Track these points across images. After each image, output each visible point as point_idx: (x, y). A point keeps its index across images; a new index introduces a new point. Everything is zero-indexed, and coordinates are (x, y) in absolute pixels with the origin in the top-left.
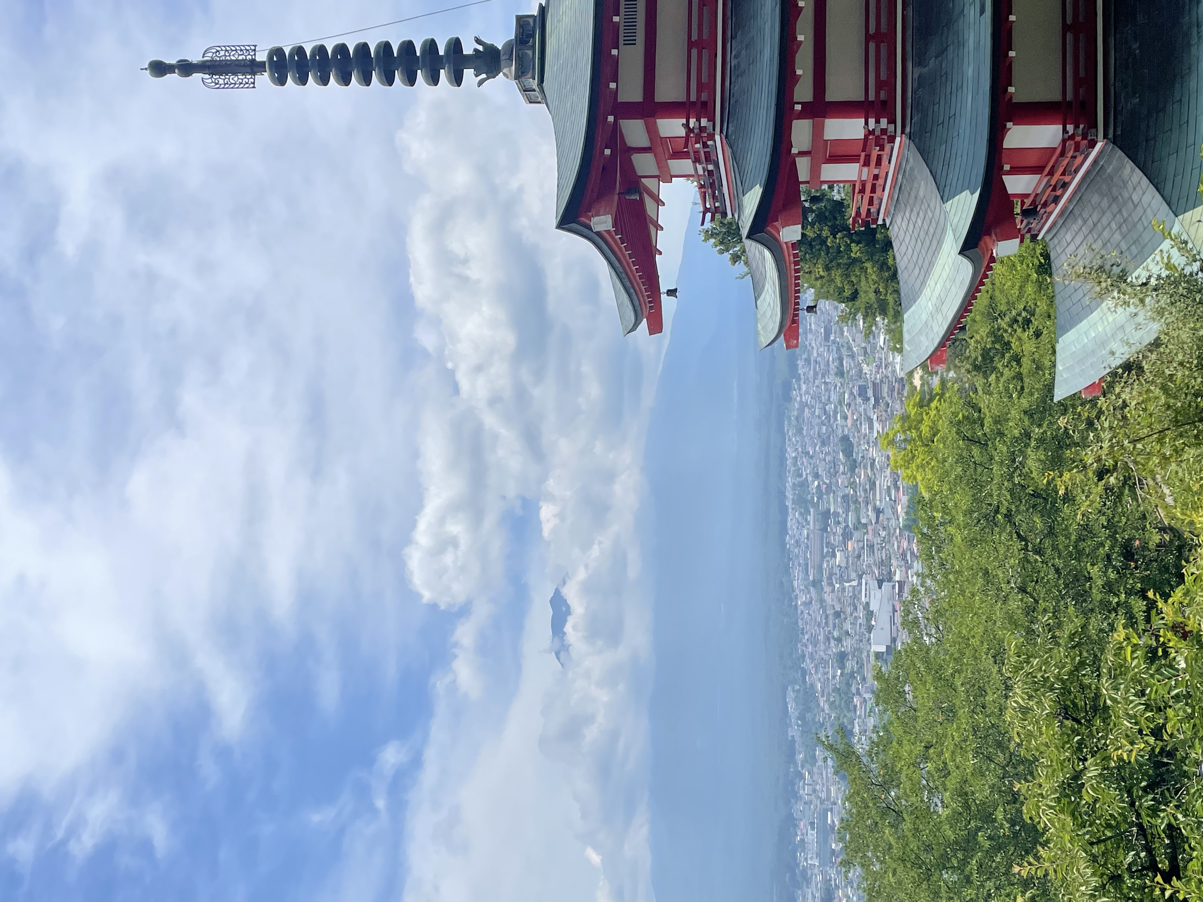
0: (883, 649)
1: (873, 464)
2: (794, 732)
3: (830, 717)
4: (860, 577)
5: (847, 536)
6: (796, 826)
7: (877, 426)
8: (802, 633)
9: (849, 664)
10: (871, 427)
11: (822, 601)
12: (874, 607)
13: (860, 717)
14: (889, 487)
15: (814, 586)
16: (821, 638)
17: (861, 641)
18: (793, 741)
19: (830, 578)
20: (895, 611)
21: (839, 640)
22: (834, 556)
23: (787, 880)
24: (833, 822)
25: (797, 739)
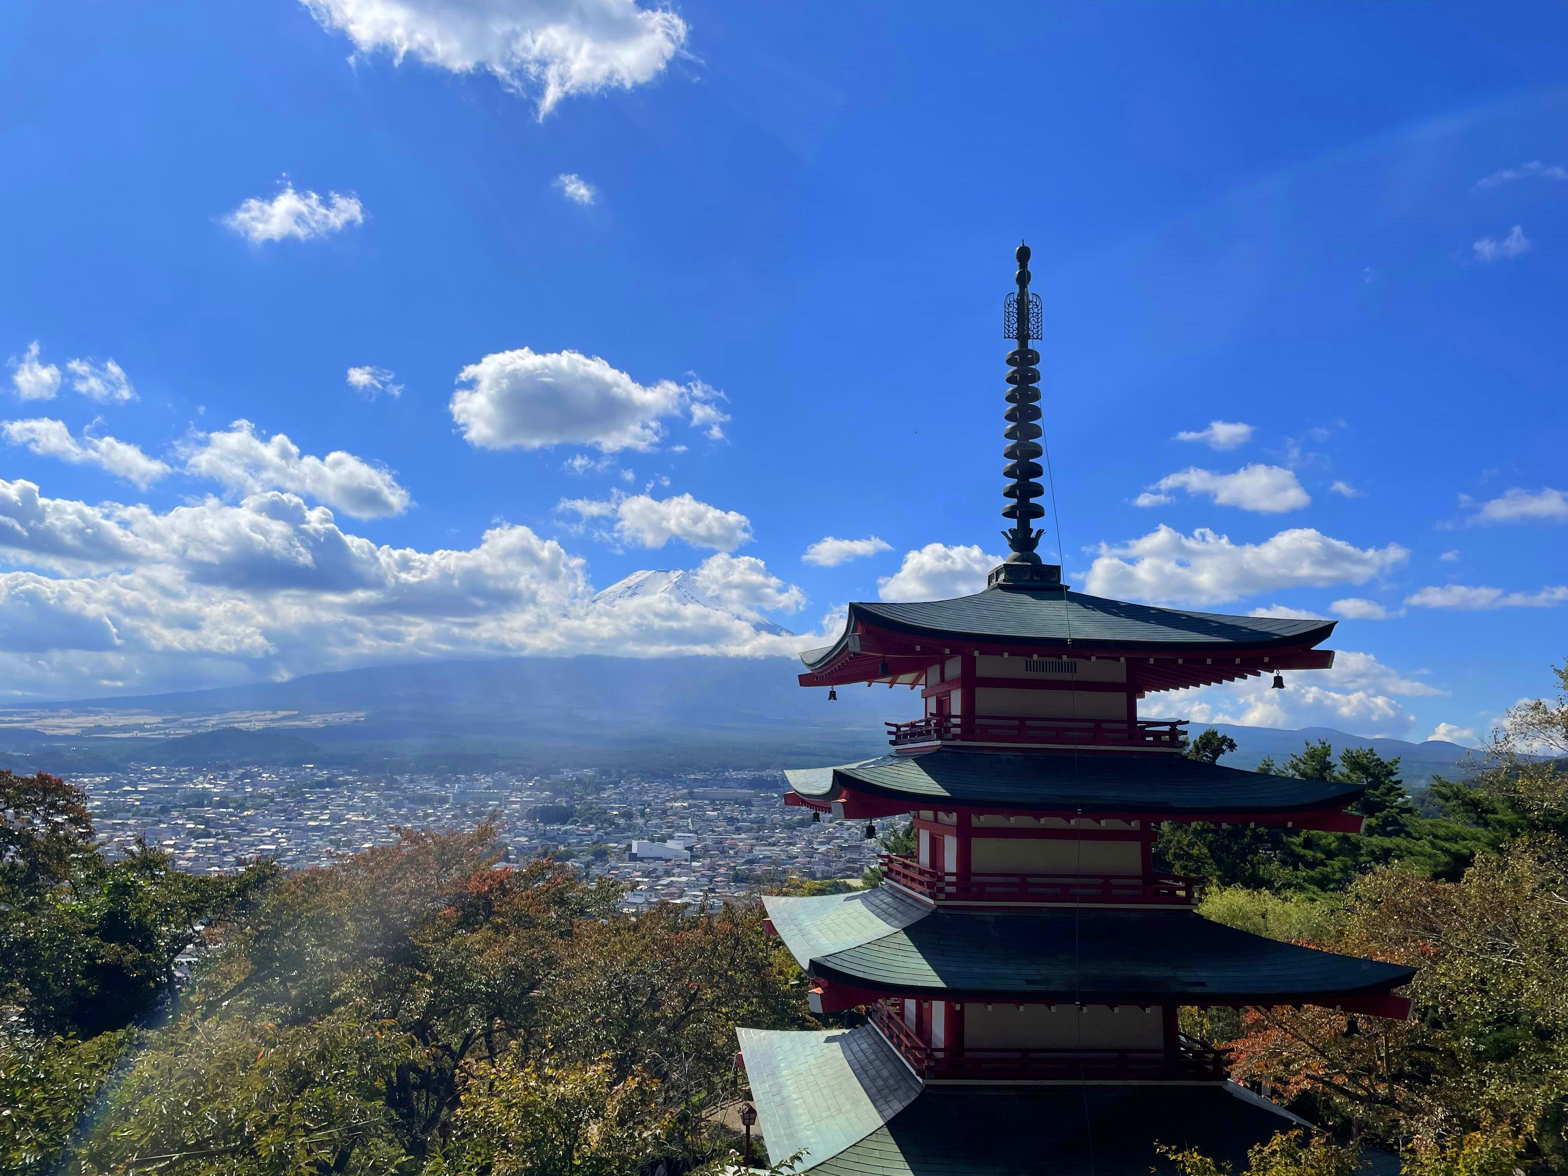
0: (634, 850)
1: (790, 844)
2: (568, 774)
3: (578, 804)
4: (696, 832)
5: (731, 820)
6: (487, 774)
7: (823, 849)
8: (649, 782)
9: (622, 821)
10: (821, 843)
11: (675, 800)
12: (670, 844)
13: (578, 830)
14: (771, 857)
15: (689, 793)
16: (645, 798)
17: (641, 832)
18: (559, 773)
19: (695, 806)
20: (667, 861)
21: (643, 814)
22: (714, 810)
23: (442, 767)
24: (490, 806)
25: (560, 777)
